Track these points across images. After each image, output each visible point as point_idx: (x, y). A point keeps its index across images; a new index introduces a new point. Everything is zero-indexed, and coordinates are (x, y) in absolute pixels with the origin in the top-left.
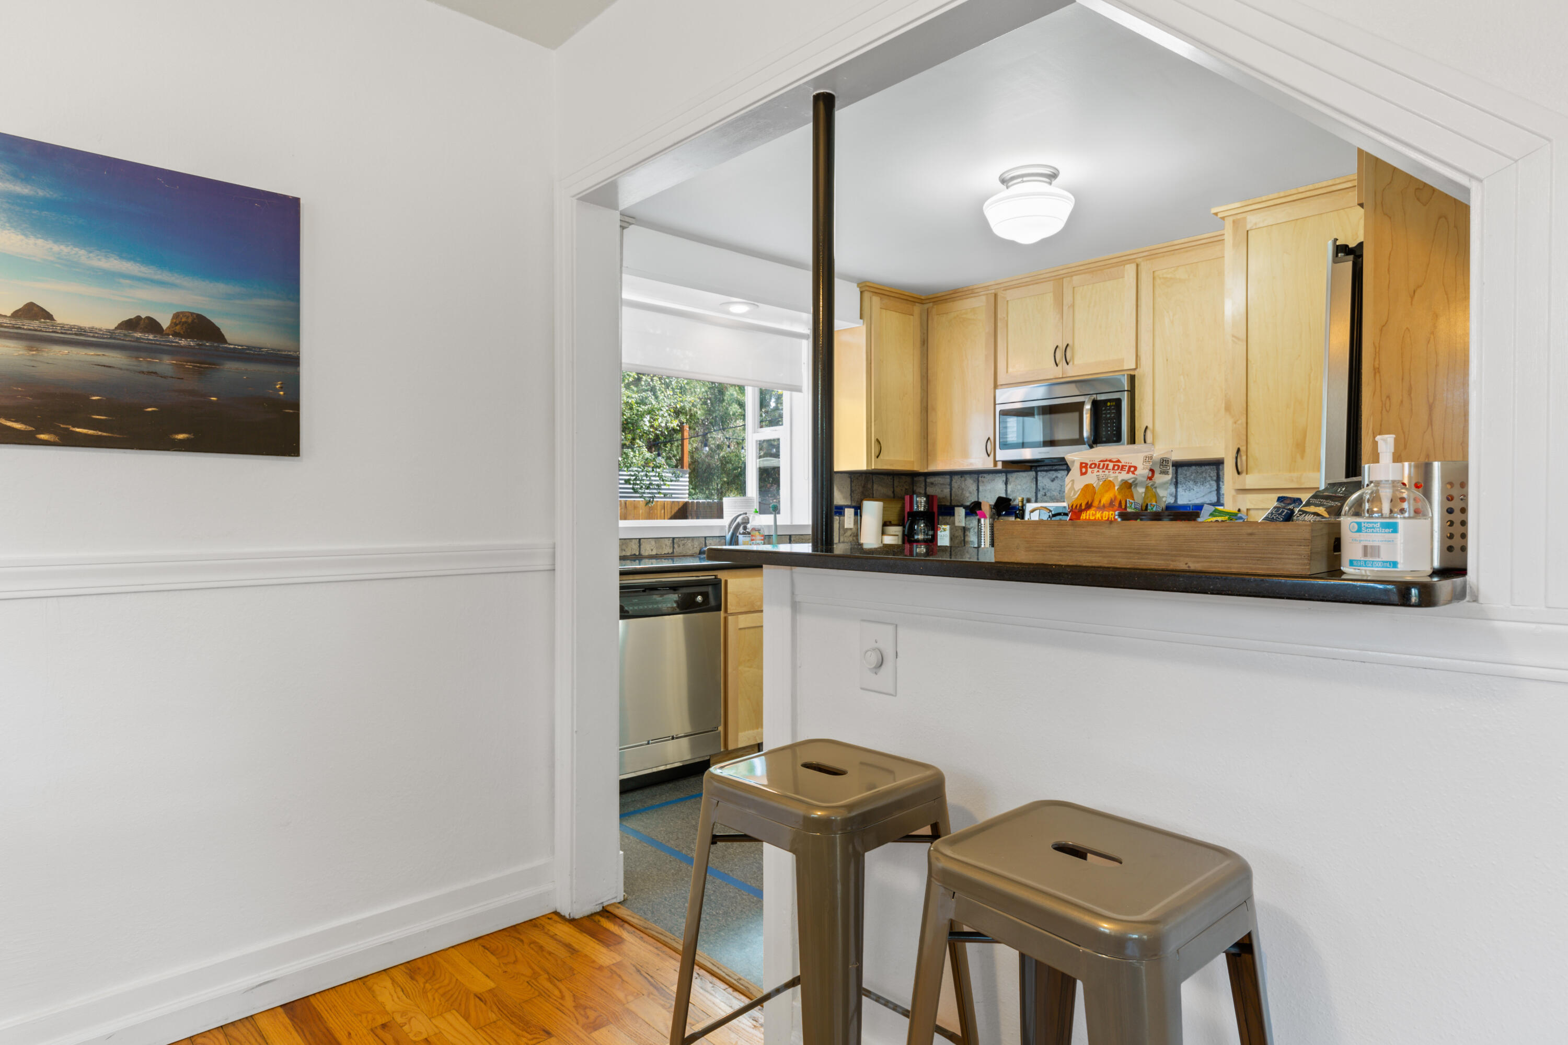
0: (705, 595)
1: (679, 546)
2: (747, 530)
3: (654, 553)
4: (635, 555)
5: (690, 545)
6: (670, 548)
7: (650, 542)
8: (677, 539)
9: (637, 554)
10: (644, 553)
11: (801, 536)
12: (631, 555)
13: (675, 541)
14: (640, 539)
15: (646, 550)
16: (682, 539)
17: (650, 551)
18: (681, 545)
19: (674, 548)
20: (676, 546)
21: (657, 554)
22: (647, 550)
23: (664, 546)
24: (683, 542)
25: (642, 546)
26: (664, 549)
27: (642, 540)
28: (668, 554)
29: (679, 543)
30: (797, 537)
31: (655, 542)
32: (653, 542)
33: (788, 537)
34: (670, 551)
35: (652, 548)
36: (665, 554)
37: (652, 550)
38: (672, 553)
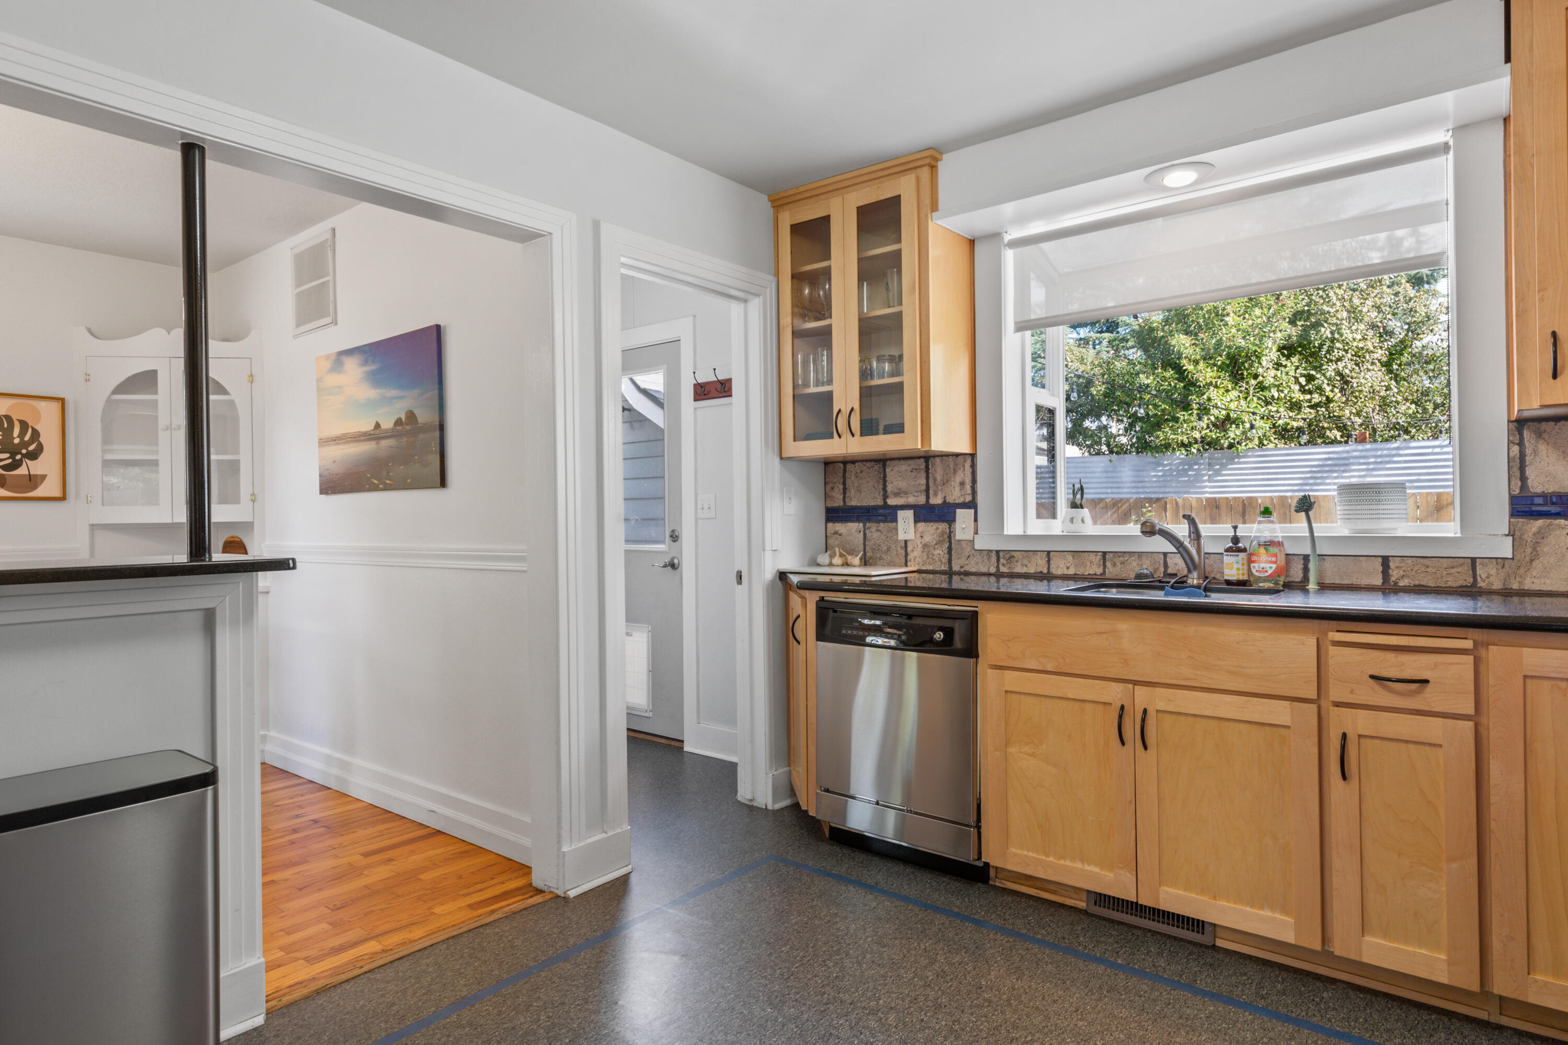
0: (949, 632)
1: (1114, 565)
2: (1240, 545)
3: (1071, 571)
4: (1041, 572)
5: (1134, 564)
6: (1098, 568)
7: (1065, 556)
8: (1111, 555)
9: (1045, 571)
10: (1054, 571)
11: (1422, 560)
12: (1035, 573)
13: (1107, 556)
14: (1049, 552)
15: (1058, 567)
16: (1119, 554)
17: (1065, 569)
18: (1118, 564)
19: (1105, 566)
20: (1108, 564)
21: (1075, 574)
22: (1060, 567)
23: (1088, 564)
24: (1121, 559)
25: (1052, 562)
26: (1088, 567)
27: (1051, 553)
28: (1095, 574)
29: (1115, 560)
30: (1410, 561)
31: (1073, 557)
32: (1070, 557)
33: (1380, 560)
34: (1099, 571)
35: (1069, 565)
36: (1089, 574)
37: (1068, 568)
38: (1101, 574)
